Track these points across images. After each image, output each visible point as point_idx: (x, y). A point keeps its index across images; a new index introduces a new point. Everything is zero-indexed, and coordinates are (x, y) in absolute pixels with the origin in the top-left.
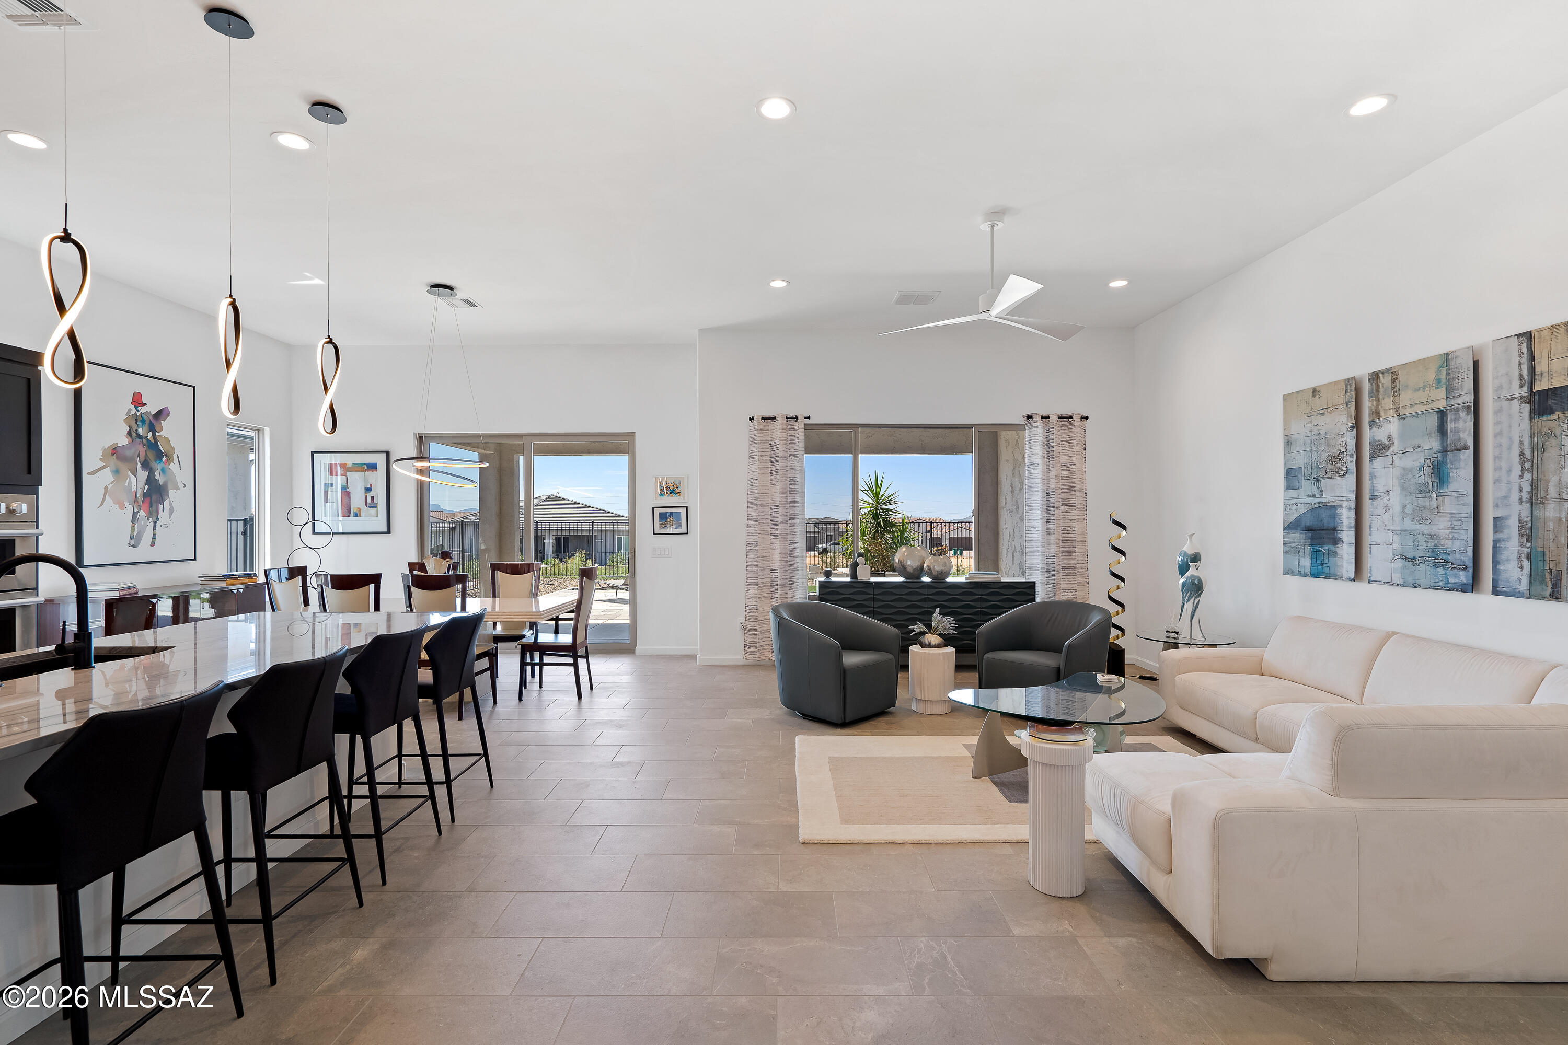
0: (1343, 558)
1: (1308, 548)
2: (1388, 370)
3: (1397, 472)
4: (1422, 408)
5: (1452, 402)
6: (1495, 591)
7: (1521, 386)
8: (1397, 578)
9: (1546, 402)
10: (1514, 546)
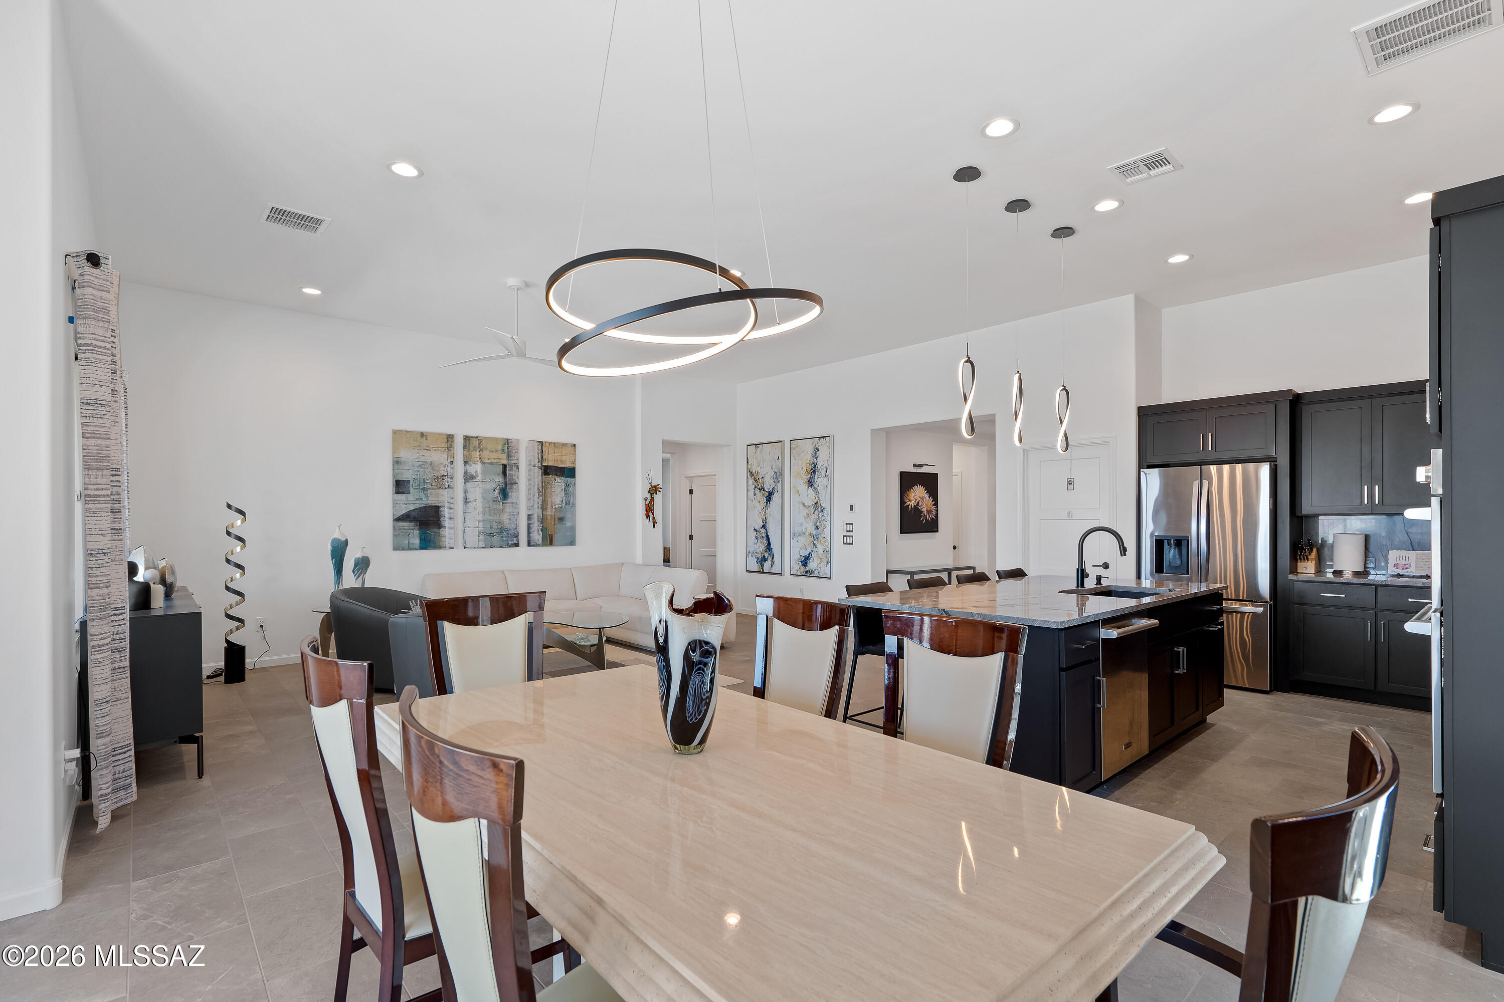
0: (445, 536)
1: (417, 532)
2: (476, 437)
3: (480, 491)
4: (495, 461)
5: (510, 462)
6: (529, 545)
7: (538, 462)
8: (482, 544)
9: (547, 471)
10: (536, 526)
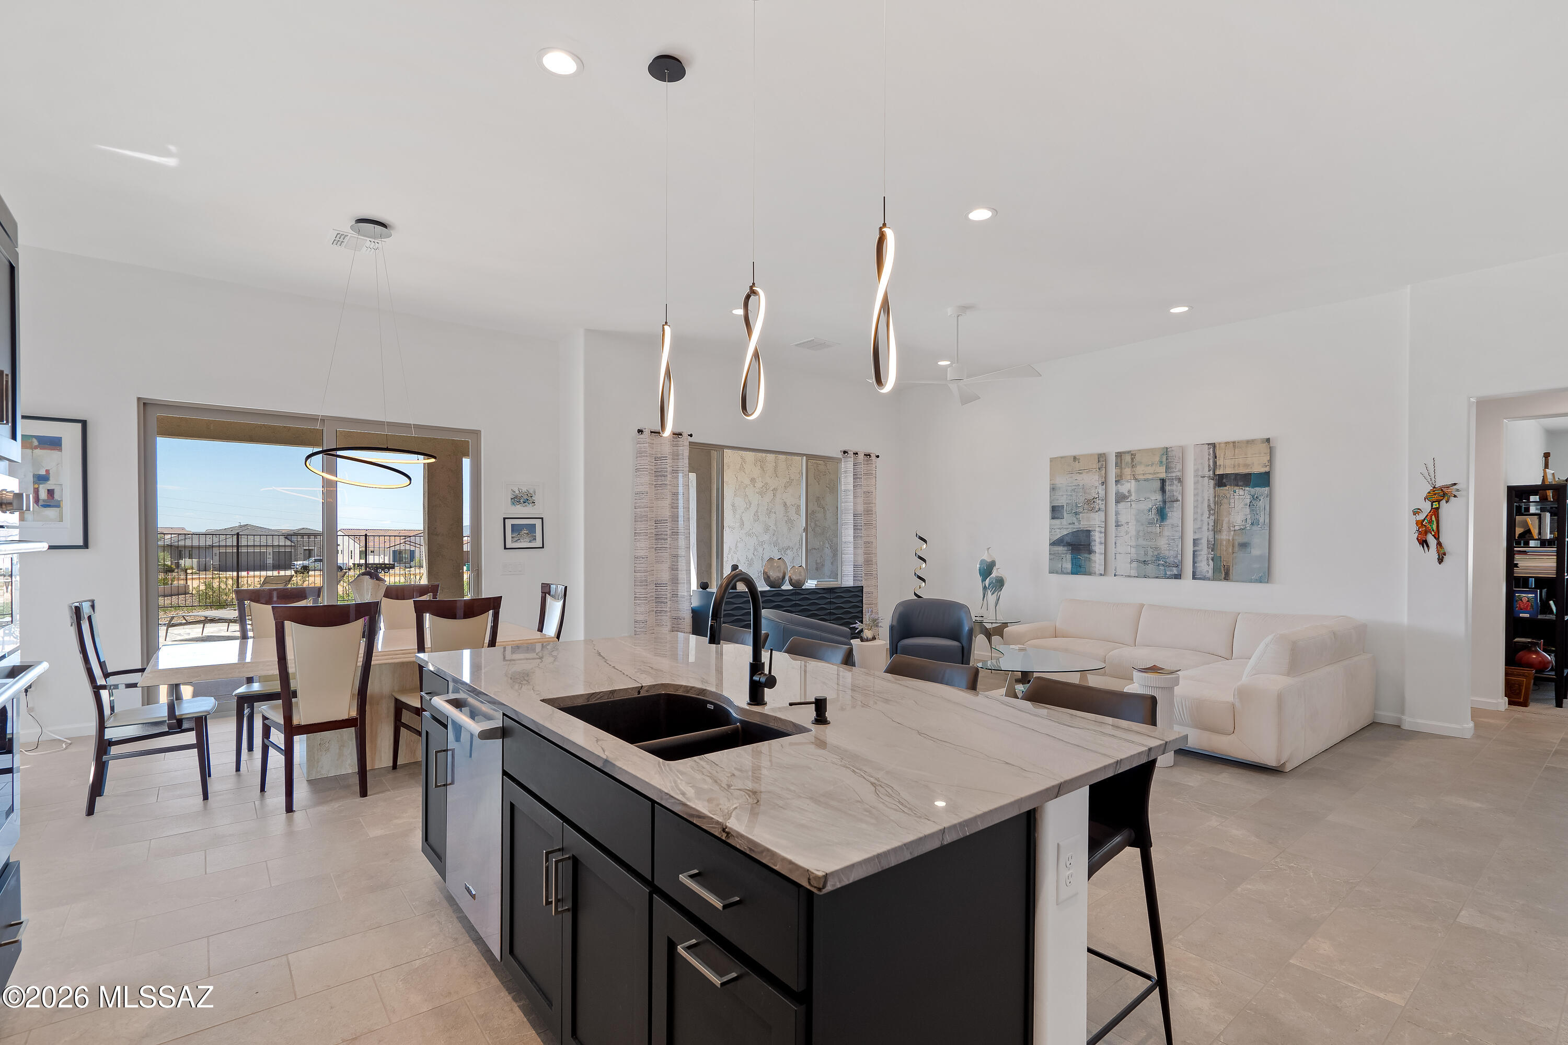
0: (1095, 562)
1: (1069, 557)
2: (1129, 452)
3: (1134, 512)
4: (1151, 477)
5: (1170, 475)
6: (1194, 578)
7: (1209, 471)
8: (1133, 573)
9: (1221, 481)
10: (1204, 553)
